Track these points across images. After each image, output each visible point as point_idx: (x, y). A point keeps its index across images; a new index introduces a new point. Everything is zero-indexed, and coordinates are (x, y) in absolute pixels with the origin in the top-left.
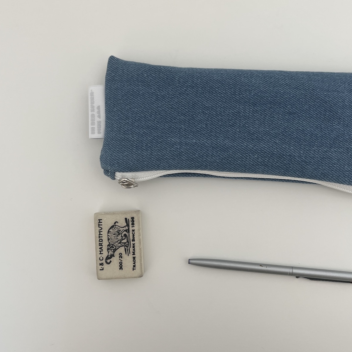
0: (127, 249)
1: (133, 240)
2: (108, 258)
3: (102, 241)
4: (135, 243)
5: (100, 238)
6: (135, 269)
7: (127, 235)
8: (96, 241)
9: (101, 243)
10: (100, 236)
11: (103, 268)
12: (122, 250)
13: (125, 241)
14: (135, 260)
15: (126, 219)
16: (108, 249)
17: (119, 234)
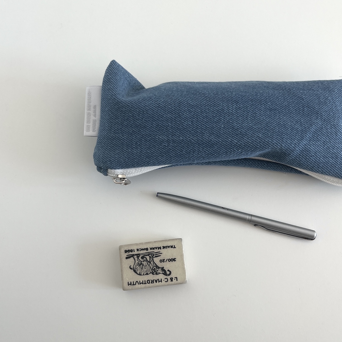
0: (155, 255)
1: (147, 249)
2: (165, 274)
3: (149, 280)
4: (150, 248)
5: (146, 282)
6: (174, 246)
7: (142, 256)
8: (149, 287)
9: (151, 281)
10: (144, 282)
11: (175, 278)
12: (157, 260)
13: (148, 257)
14: (166, 246)
15: (127, 258)
16: (157, 274)
17: (142, 264)
